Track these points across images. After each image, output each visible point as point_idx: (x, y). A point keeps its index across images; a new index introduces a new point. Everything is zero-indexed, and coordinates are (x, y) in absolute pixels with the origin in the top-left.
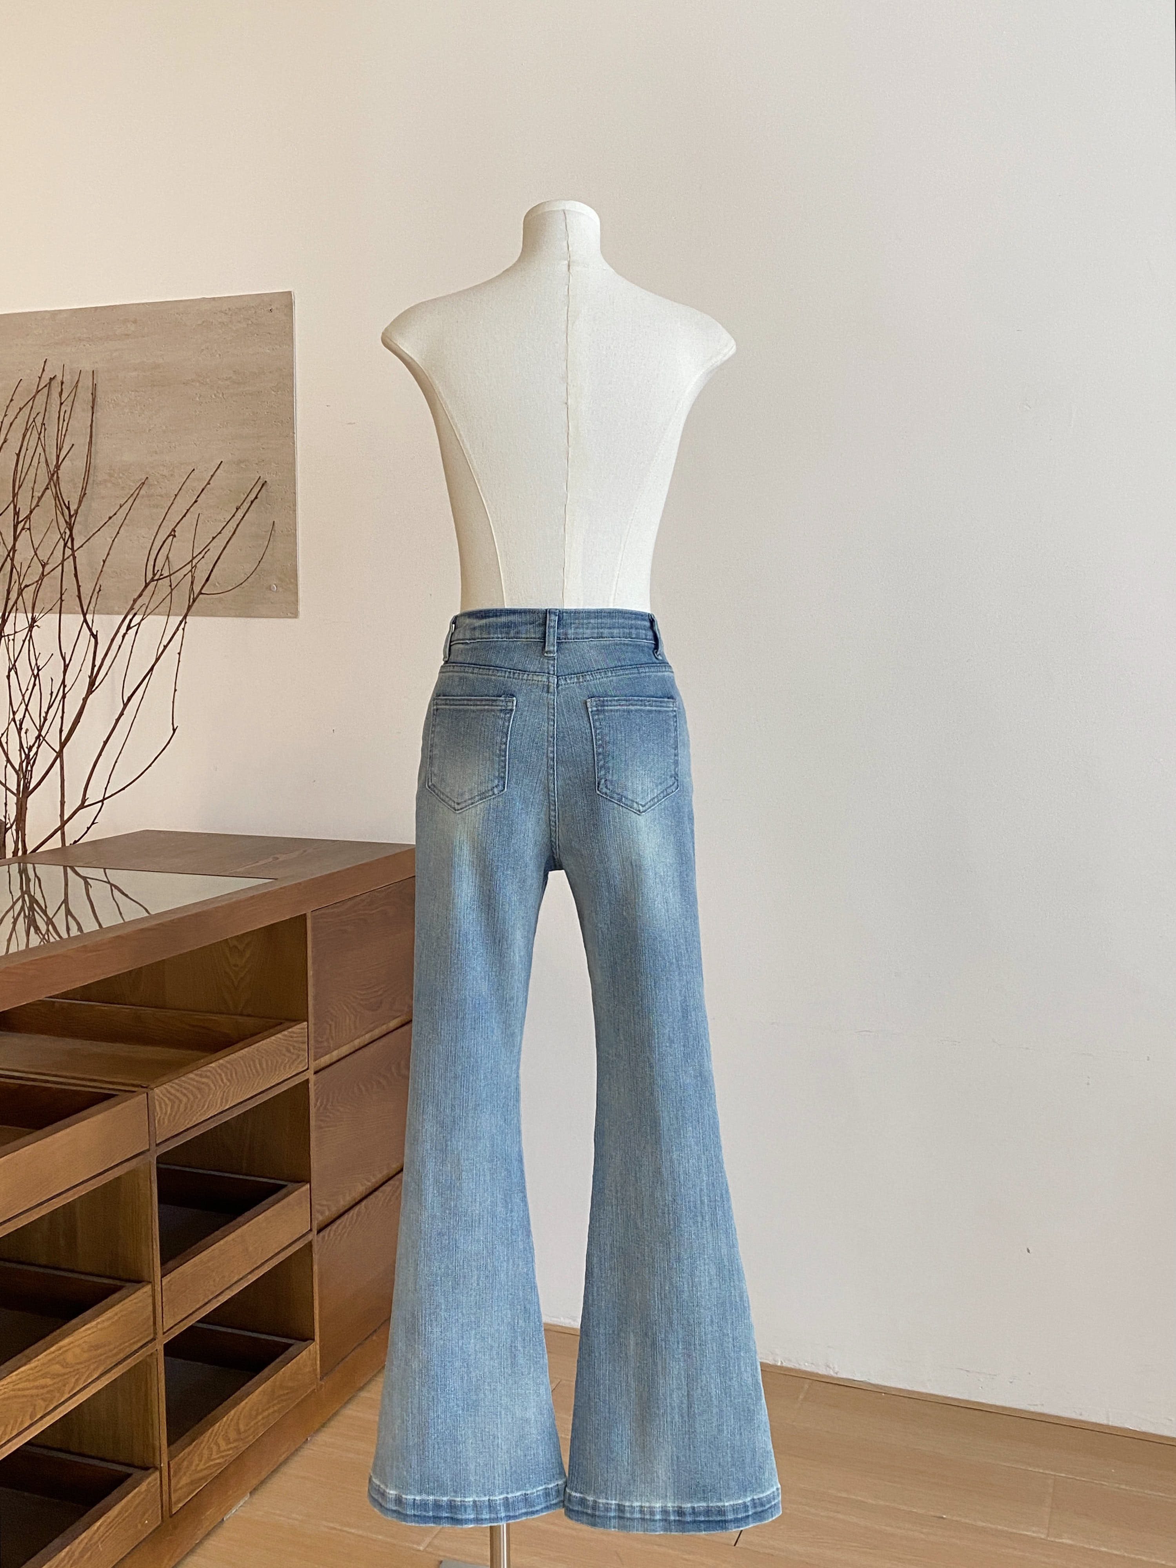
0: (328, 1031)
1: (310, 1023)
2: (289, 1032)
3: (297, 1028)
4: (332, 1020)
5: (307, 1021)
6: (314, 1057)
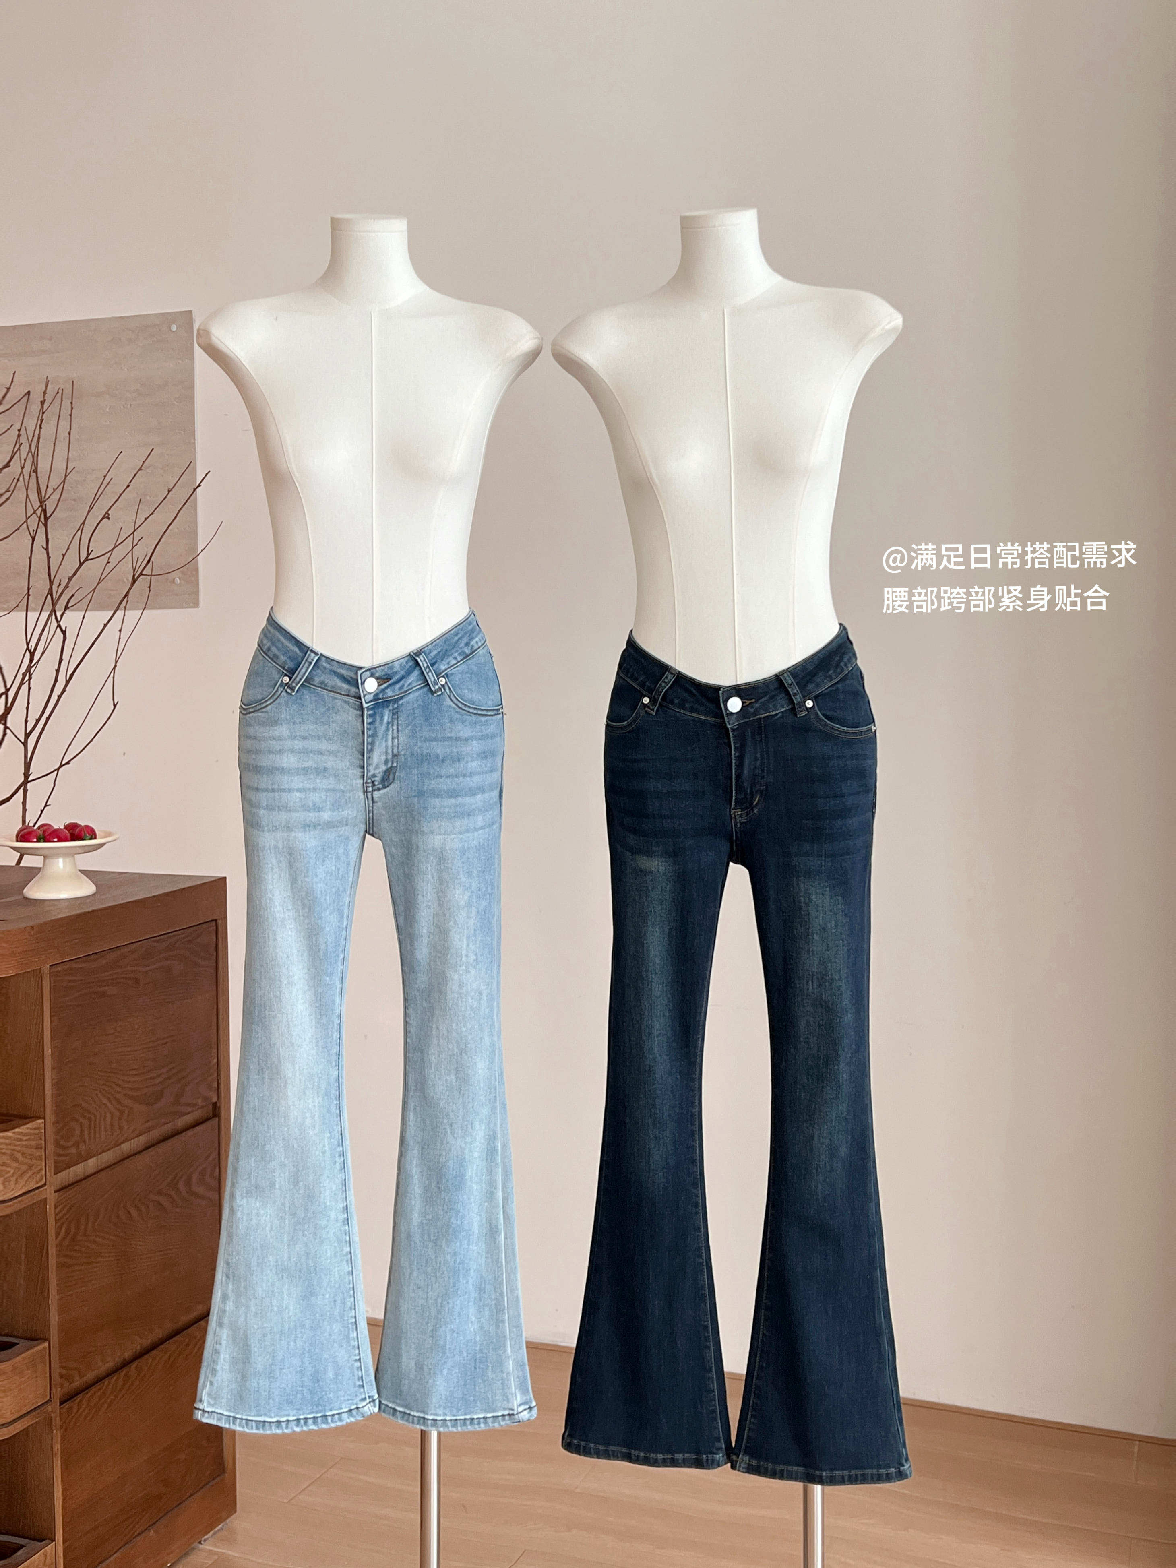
0: (78, 1132)
1: (48, 1120)
2: (14, 1133)
3: (27, 1128)
4: (84, 1117)
5: (44, 1119)
6: (55, 1167)
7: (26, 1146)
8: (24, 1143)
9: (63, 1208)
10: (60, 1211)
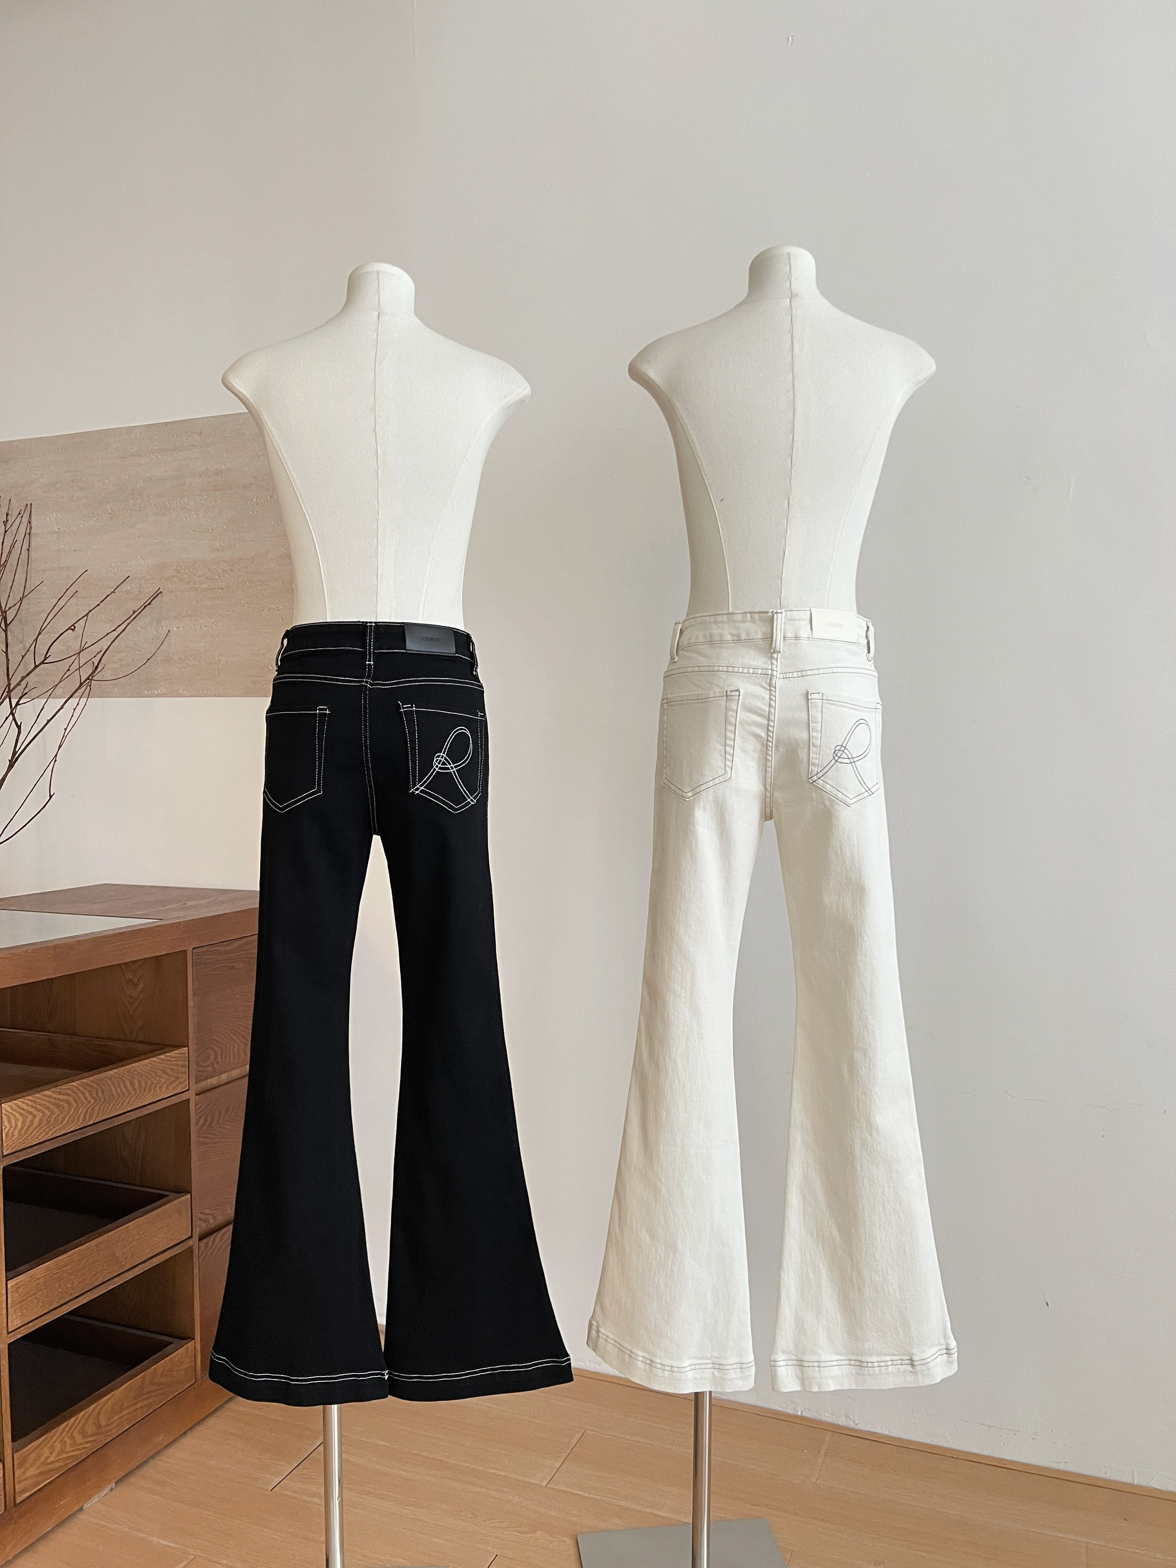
0: (213, 1057)
1: (190, 1048)
2: (166, 1056)
3: (176, 1053)
4: (218, 1046)
5: (188, 1046)
6: (196, 1079)
7: (174, 1065)
8: (173, 1063)
9: (202, 1106)
10: (199, 1108)
